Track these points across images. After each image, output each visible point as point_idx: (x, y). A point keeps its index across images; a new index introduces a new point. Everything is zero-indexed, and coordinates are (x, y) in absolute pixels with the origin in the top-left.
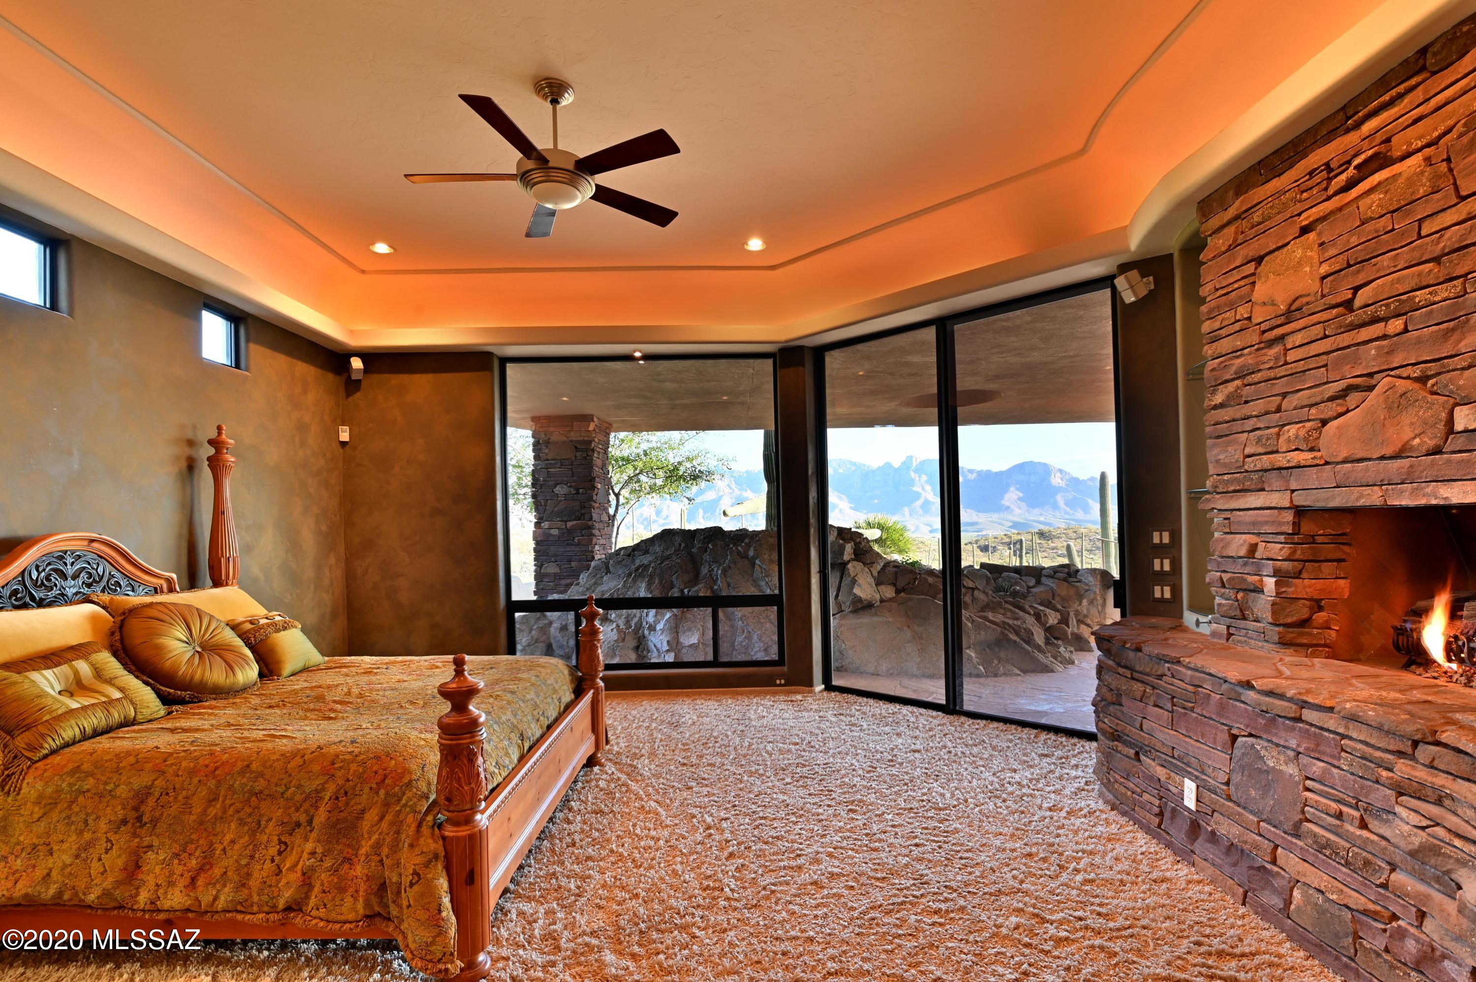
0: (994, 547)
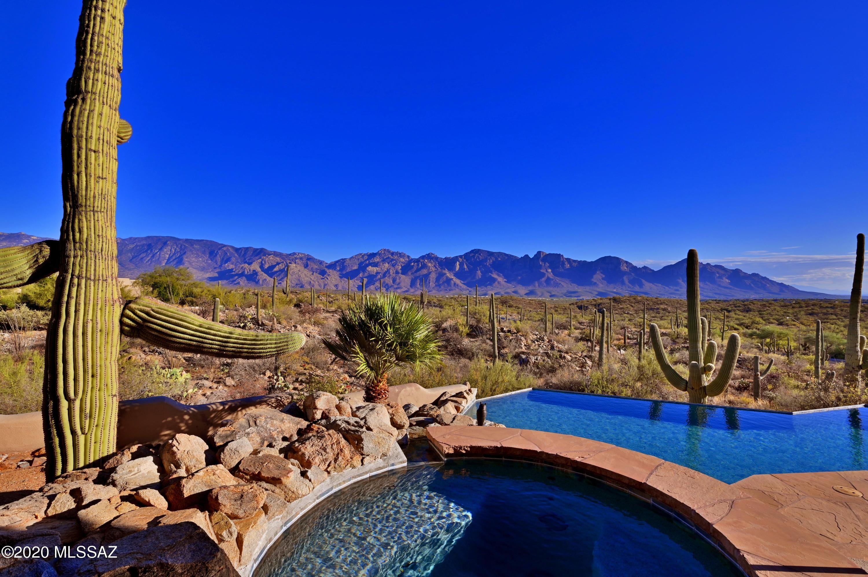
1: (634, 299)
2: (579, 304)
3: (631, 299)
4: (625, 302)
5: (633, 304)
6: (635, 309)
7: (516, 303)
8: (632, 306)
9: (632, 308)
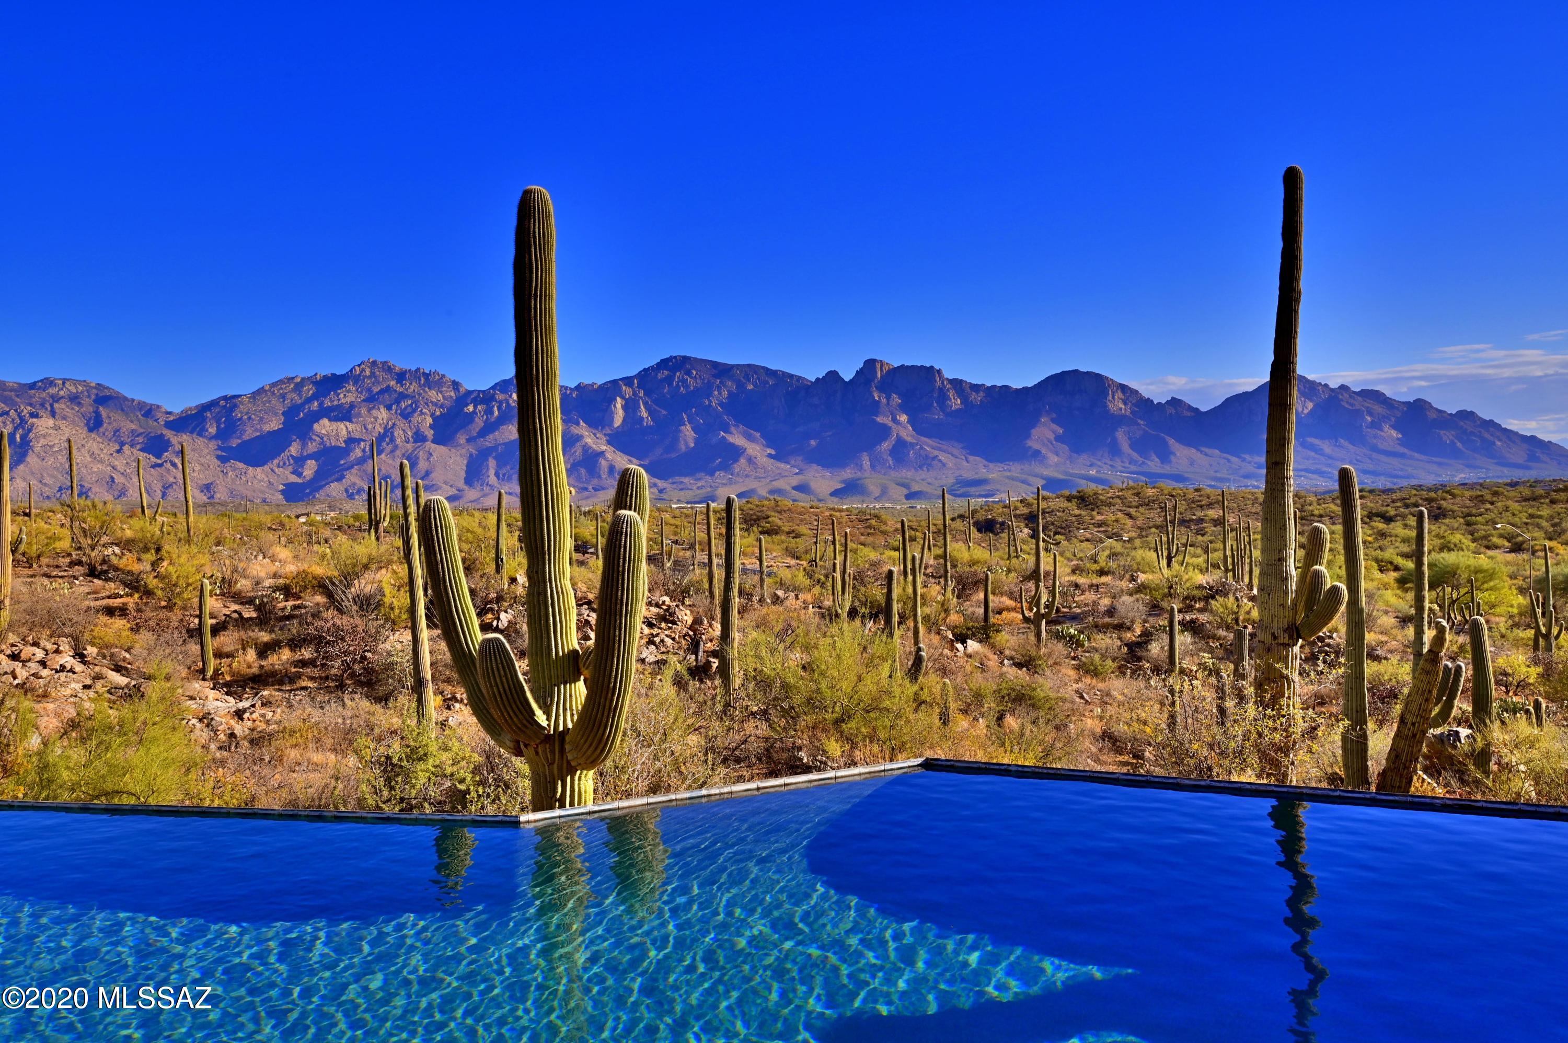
0: (1003, 524)
1: (1137, 494)
2: (981, 516)
3: (1128, 494)
4: (1110, 505)
5: (1132, 511)
6: (1139, 523)
7: (791, 520)
8: (1130, 516)
9: (1129, 522)
